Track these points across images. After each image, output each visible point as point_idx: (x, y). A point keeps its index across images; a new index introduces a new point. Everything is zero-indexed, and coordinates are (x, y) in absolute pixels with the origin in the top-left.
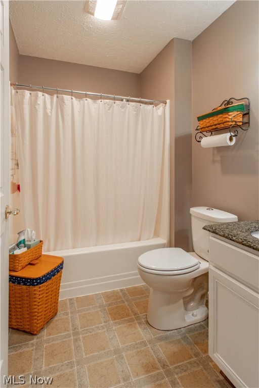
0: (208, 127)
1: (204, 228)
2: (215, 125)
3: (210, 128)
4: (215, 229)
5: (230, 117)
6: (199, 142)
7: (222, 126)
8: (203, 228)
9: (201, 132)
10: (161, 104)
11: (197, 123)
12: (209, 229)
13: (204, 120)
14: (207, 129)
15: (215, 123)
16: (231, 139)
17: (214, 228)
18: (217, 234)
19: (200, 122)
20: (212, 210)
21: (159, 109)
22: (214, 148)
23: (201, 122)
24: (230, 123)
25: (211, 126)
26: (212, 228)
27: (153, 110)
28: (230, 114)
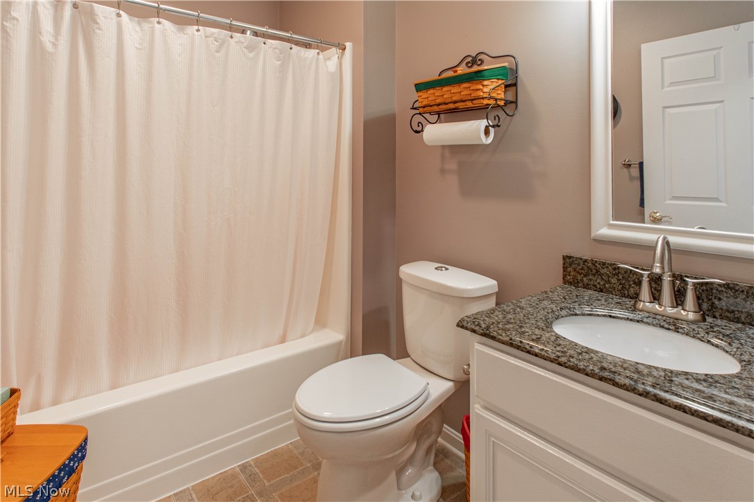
0: (439, 105)
1: (461, 325)
2: (455, 102)
3: (443, 107)
4: (488, 328)
5: (486, 90)
6: (417, 132)
7: (469, 104)
8: (458, 325)
9: (420, 114)
10: (334, 50)
11: (415, 95)
12: (473, 327)
13: (431, 91)
14: (436, 109)
15: (454, 99)
16: (487, 132)
17: (483, 326)
18: (493, 338)
19: (420, 94)
20: (447, 269)
21: (329, 59)
22: (443, 147)
23: (424, 94)
24: (486, 102)
25: (446, 104)
26: (479, 325)
27: (318, 59)
28: (486, 83)
